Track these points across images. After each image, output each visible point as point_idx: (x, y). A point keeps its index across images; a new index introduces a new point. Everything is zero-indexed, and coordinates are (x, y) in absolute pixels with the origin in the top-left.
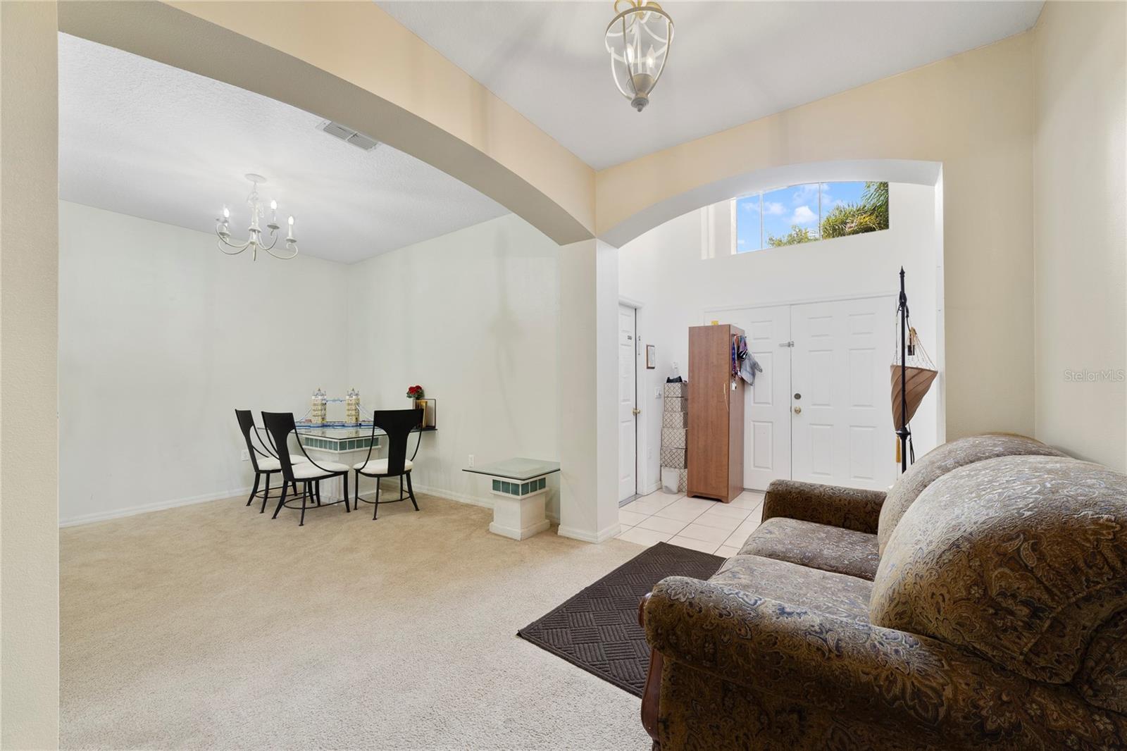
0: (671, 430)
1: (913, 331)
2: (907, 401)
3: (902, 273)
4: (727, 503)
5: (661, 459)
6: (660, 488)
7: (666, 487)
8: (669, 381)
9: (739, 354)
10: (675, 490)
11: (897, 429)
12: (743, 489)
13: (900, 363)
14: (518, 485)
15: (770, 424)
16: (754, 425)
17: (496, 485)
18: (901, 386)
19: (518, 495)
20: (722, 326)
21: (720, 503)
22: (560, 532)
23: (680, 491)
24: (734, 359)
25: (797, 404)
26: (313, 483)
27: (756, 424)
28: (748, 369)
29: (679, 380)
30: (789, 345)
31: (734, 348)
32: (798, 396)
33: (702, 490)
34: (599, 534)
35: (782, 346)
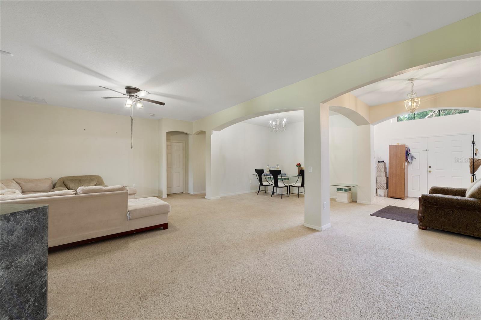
0: (380, 177)
1: (477, 150)
2: (475, 167)
3: (473, 136)
4: (404, 199)
5: (376, 186)
6: (377, 196)
7: (380, 195)
8: (379, 162)
9: (408, 153)
10: (383, 196)
11: (471, 174)
12: (408, 197)
13: (472, 158)
14: (346, 189)
15: (419, 176)
16: (412, 176)
17: (338, 189)
18: (472, 163)
19: (346, 191)
20: (402, 145)
21: (401, 200)
22: (358, 202)
23: (385, 196)
24: (406, 155)
25: (429, 169)
26: (289, 187)
27: (413, 176)
28: (410, 158)
29: (383, 162)
30: (427, 150)
31: (406, 152)
32: (430, 167)
33: (394, 196)
34: (371, 202)
35: (423, 150)
